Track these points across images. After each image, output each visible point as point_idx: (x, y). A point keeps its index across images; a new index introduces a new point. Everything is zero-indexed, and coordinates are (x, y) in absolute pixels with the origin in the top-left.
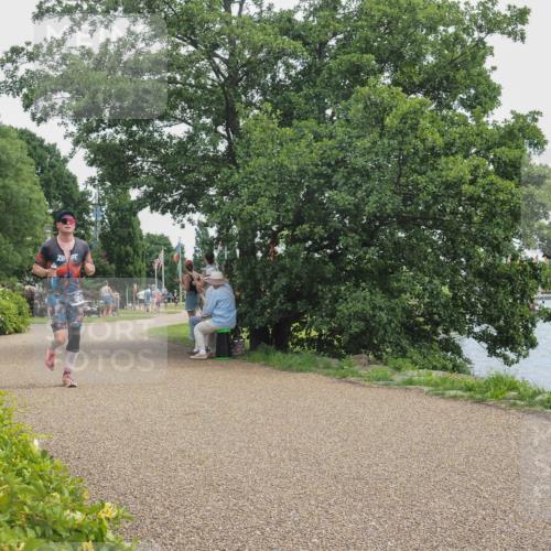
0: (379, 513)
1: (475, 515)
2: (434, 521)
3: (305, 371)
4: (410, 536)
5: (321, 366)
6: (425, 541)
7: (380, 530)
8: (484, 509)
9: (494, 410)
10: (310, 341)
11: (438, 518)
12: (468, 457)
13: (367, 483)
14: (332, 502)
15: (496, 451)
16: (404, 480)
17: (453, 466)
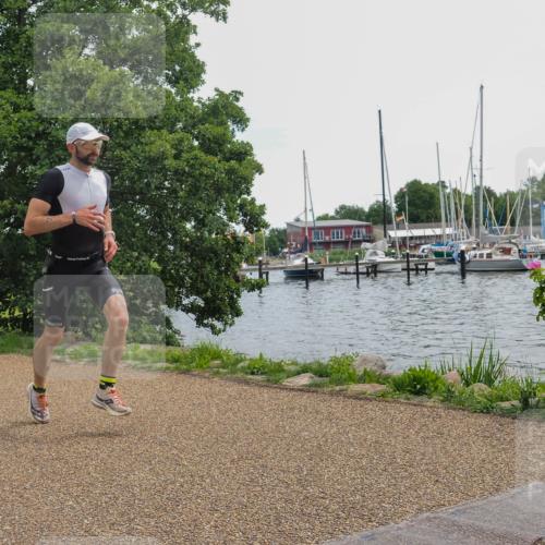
0: (75, 491)
1: (173, 483)
2: (134, 495)
3: (8, 352)
4: (108, 511)
5: (26, 346)
6: (122, 515)
7: (78, 508)
8: (182, 477)
9: (197, 379)
10: (14, 320)
11: (137, 490)
12: (170, 427)
13: (67, 463)
14: (28, 486)
15: (198, 419)
16: (105, 456)
17: (155, 437)
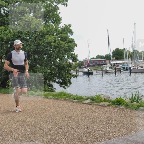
0: (29, 130)
1: (54, 128)
2: (44, 131)
4: (37, 135)
6: (41, 136)
7: (29, 134)
8: (57, 126)
9: (60, 101)
12: (53, 113)
13: (26, 123)
14: (16, 128)
15: (60, 111)
16: (36, 121)
17: (49, 116)
